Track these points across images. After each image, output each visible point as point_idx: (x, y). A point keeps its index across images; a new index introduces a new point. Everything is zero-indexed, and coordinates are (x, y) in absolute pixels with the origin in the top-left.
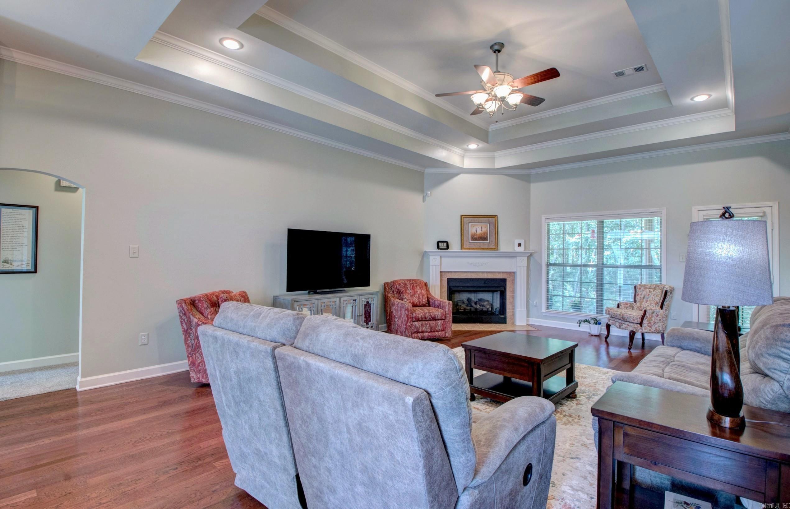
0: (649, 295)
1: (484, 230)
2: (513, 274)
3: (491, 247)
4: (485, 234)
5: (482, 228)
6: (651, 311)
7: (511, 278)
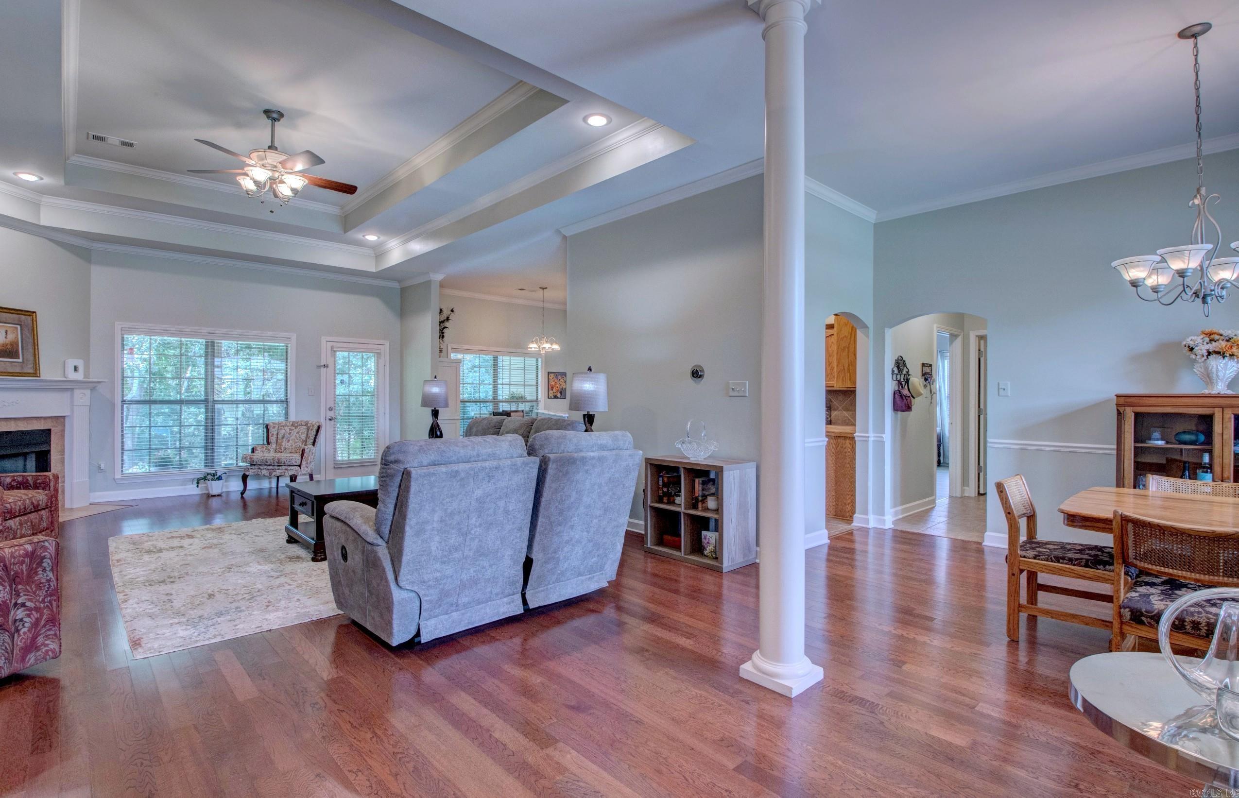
0: (290, 433)
1: (11, 337)
2: (60, 420)
3: (26, 371)
4: (14, 344)
5: (6, 333)
6: (308, 450)
7: (60, 428)
